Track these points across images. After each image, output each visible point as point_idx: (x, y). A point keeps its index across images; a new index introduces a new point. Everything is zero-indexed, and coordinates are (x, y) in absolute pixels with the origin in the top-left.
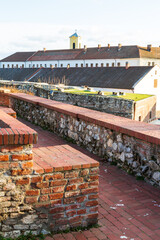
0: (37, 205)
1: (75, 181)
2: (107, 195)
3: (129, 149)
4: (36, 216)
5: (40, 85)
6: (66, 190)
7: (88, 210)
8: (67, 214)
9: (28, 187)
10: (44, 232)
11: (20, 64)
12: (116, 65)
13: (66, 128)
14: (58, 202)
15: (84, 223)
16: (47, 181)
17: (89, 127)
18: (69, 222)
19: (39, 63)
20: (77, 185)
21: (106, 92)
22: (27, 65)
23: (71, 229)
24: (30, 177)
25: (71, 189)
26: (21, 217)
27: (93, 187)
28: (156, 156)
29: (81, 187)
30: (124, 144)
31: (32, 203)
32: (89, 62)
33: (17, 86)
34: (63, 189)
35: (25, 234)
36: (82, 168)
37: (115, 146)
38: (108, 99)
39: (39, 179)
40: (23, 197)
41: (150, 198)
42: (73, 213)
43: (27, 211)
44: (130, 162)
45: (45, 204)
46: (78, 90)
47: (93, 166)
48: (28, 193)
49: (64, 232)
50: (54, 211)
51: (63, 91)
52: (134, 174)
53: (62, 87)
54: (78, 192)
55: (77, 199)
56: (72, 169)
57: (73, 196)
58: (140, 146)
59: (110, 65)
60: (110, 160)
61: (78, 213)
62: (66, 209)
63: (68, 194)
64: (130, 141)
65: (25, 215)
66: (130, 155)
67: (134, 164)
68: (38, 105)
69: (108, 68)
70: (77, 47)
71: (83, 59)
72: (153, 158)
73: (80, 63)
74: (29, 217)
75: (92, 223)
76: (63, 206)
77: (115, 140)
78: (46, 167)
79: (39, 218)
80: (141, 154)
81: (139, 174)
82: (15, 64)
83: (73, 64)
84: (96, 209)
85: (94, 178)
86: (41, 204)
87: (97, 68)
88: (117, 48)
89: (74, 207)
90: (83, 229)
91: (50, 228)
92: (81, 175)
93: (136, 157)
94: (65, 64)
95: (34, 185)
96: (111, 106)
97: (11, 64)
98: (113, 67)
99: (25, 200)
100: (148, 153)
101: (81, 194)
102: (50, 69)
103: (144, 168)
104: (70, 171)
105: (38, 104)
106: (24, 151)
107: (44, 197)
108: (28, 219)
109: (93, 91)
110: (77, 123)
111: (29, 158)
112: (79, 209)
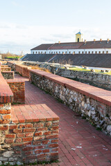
0: (14, 144)
1: (41, 130)
2: (72, 139)
3: (93, 109)
4: (13, 152)
5: (54, 64)
6: (35, 135)
7: (50, 150)
8: (36, 152)
9: (7, 132)
10: (19, 163)
11: (44, 52)
12: (105, 53)
13: (59, 93)
14: (29, 143)
15: (48, 159)
16: (21, 129)
17: (71, 93)
18: (36, 157)
19: (55, 51)
20: (43, 132)
21: (97, 70)
22: (48, 52)
23: (38, 163)
24: (9, 125)
25: (38, 135)
26: (3, 152)
27: (54, 134)
28: (109, 114)
29: (46, 134)
30: (91, 105)
31: (10, 143)
32: (87, 51)
33: (39, 65)
34: (32, 134)
35: (5, 164)
36: (47, 120)
37: (86, 106)
38: (97, 75)
39: (15, 127)
40: (3, 139)
41: (102, 143)
42: (40, 151)
43: (6, 148)
44: (93, 117)
45: (19, 144)
46: (78, 68)
47: (54, 119)
48: (7, 136)
49: (33, 164)
50: (26, 150)
51: (68, 68)
52: (95, 126)
53: (68, 66)
54: (43, 137)
55: (43, 142)
56: (38, 121)
57: (39, 140)
58: (100, 106)
59: (101, 53)
60: (82, 115)
61: (44, 151)
62: (35, 148)
63: (36, 138)
64: (94, 103)
65: (5, 151)
66: (94, 113)
67: (96, 119)
68: (44, 78)
69: (100, 54)
70: (80, 41)
71: (84, 48)
72: (107, 116)
73: (81, 51)
74: (8, 152)
75: (54, 159)
76: (33, 146)
77: (86, 101)
78: (21, 119)
79: (15, 153)
80: (100, 112)
81: (98, 126)
82: (40, 51)
83: (77, 51)
84: (57, 150)
85: (55, 128)
86: (17, 144)
87: (92, 54)
88: (106, 41)
89: (40, 147)
90: (47, 163)
91: (23, 161)
92: (46, 125)
93: (97, 114)
94: (72, 51)
95: (11, 131)
96: (99, 79)
97: (38, 51)
98: (103, 54)
99: (5, 141)
100: (105, 112)
101: (46, 138)
102: (62, 55)
103: (102, 122)
104: (37, 122)
105: (44, 76)
106: (4, 107)
107: (18, 139)
108: (7, 154)
109: (88, 69)
110: (65, 89)
111: (8, 112)
112: (44, 149)
